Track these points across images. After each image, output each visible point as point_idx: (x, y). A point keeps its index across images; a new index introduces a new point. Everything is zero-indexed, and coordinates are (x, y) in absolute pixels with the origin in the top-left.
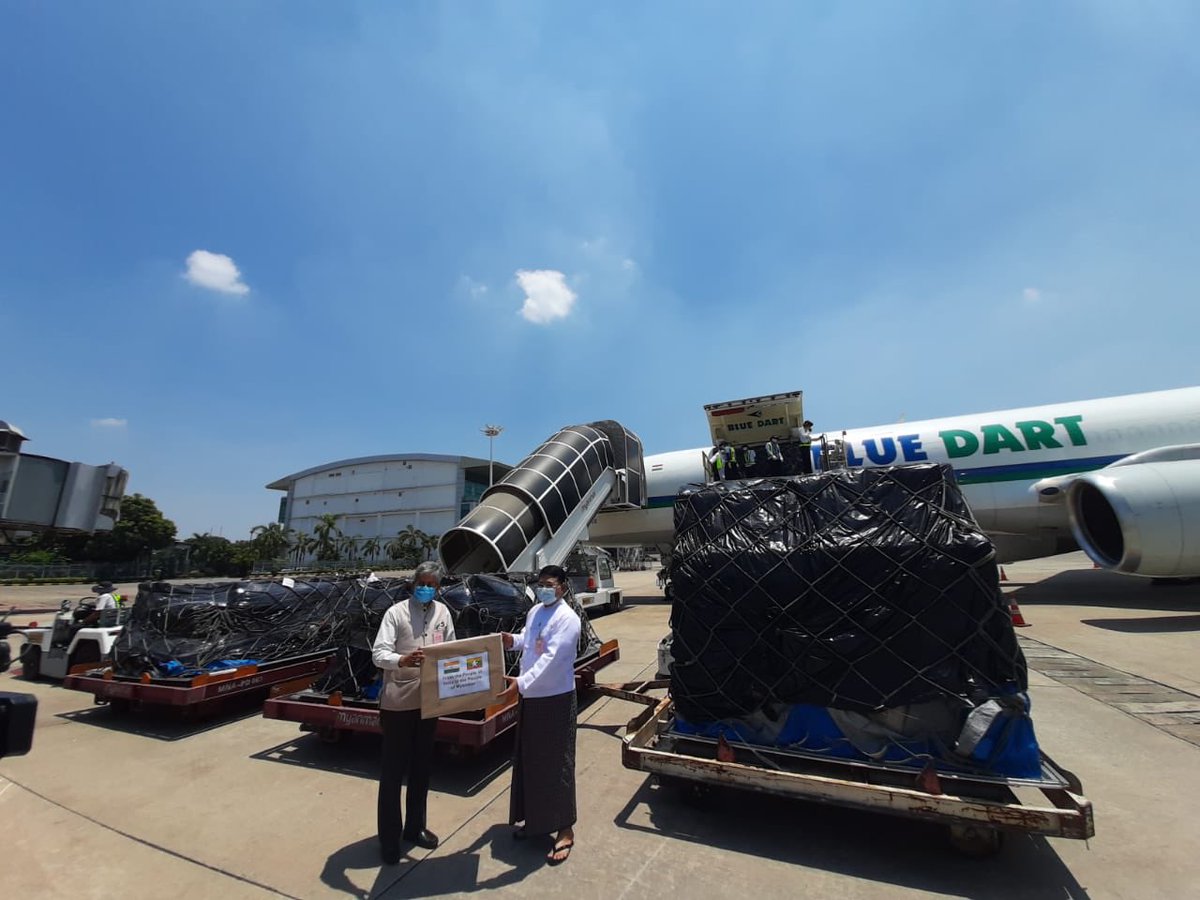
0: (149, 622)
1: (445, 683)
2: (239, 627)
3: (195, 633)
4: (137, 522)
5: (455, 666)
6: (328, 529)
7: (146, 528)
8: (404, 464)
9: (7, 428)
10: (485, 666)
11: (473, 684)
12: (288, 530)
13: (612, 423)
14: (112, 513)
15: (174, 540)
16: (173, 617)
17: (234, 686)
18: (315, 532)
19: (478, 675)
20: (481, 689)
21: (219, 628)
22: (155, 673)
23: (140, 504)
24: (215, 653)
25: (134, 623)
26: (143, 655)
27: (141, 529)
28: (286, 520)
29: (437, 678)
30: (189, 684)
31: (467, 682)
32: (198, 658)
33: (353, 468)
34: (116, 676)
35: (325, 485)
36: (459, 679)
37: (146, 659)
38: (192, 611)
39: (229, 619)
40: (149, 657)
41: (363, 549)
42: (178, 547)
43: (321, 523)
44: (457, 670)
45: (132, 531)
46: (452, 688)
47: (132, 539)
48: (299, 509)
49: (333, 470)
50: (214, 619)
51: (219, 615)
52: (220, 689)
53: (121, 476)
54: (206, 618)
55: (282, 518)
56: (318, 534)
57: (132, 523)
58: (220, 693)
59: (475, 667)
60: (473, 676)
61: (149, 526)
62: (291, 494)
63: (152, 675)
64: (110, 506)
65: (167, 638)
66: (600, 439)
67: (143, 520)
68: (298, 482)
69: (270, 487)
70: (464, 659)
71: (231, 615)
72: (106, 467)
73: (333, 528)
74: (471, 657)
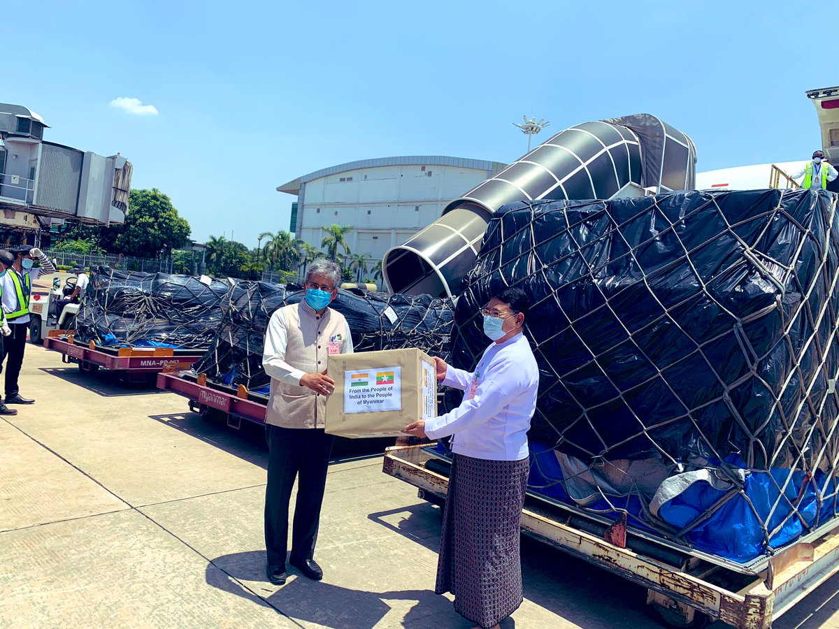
0: (96, 299)
1: (351, 397)
2: (161, 313)
3: (125, 312)
4: (157, 218)
5: (364, 379)
6: (335, 244)
7: (164, 225)
8: (423, 169)
9: (30, 114)
10: (397, 383)
11: (382, 401)
12: (298, 242)
13: (647, 117)
14: (122, 206)
15: (189, 240)
16: (111, 297)
17: (154, 363)
18: (323, 246)
19: (387, 392)
20: (391, 408)
21: (145, 312)
22: (99, 342)
23: (158, 200)
24: (140, 334)
25: (88, 299)
26: (92, 326)
27: (160, 225)
28: (297, 229)
29: (344, 391)
30: (116, 354)
31: (375, 398)
32: (127, 334)
33: (366, 172)
34: (76, 341)
35: (336, 191)
36: (367, 394)
37: (93, 329)
38: (123, 293)
39: (153, 307)
40: (95, 329)
41: (372, 270)
42: (195, 248)
43: (328, 236)
44: (366, 383)
45: (153, 228)
46: (359, 403)
47: (153, 236)
48: (309, 218)
49: (344, 172)
50: (140, 304)
51: (145, 301)
52: (143, 363)
53: (126, 169)
54: (134, 301)
55: (293, 229)
56: (327, 247)
57: (151, 220)
58: (143, 367)
59: (385, 382)
60: (383, 392)
61: (166, 223)
62: (302, 199)
63: (96, 344)
64: (120, 199)
65: (107, 314)
66: (624, 141)
67: (162, 217)
68: (308, 187)
69: (281, 189)
70: (374, 373)
71: (154, 302)
72: (113, 158)
73: (341, 243)
74: (382, 370)
